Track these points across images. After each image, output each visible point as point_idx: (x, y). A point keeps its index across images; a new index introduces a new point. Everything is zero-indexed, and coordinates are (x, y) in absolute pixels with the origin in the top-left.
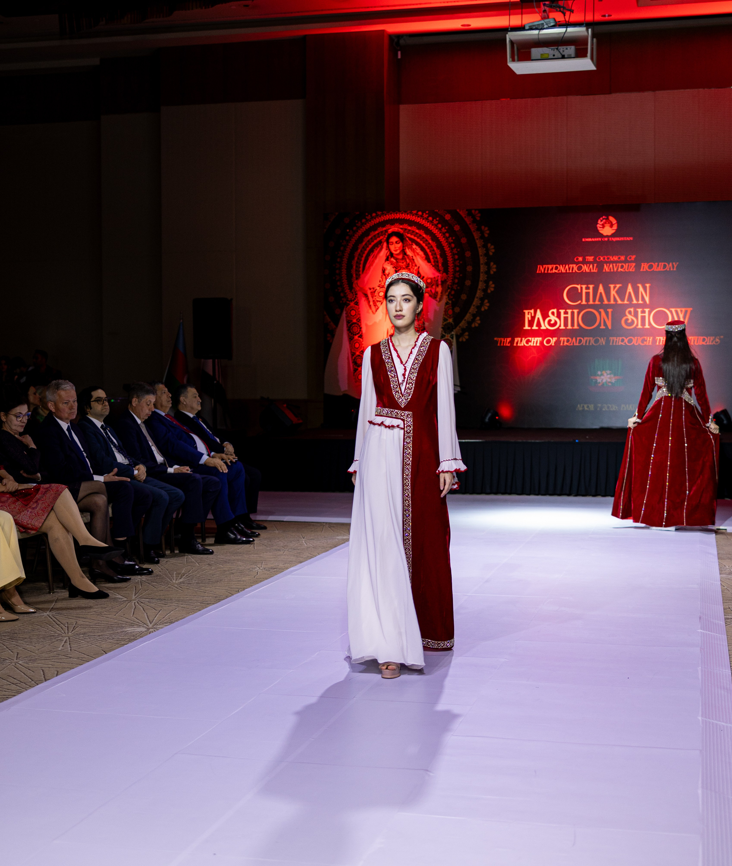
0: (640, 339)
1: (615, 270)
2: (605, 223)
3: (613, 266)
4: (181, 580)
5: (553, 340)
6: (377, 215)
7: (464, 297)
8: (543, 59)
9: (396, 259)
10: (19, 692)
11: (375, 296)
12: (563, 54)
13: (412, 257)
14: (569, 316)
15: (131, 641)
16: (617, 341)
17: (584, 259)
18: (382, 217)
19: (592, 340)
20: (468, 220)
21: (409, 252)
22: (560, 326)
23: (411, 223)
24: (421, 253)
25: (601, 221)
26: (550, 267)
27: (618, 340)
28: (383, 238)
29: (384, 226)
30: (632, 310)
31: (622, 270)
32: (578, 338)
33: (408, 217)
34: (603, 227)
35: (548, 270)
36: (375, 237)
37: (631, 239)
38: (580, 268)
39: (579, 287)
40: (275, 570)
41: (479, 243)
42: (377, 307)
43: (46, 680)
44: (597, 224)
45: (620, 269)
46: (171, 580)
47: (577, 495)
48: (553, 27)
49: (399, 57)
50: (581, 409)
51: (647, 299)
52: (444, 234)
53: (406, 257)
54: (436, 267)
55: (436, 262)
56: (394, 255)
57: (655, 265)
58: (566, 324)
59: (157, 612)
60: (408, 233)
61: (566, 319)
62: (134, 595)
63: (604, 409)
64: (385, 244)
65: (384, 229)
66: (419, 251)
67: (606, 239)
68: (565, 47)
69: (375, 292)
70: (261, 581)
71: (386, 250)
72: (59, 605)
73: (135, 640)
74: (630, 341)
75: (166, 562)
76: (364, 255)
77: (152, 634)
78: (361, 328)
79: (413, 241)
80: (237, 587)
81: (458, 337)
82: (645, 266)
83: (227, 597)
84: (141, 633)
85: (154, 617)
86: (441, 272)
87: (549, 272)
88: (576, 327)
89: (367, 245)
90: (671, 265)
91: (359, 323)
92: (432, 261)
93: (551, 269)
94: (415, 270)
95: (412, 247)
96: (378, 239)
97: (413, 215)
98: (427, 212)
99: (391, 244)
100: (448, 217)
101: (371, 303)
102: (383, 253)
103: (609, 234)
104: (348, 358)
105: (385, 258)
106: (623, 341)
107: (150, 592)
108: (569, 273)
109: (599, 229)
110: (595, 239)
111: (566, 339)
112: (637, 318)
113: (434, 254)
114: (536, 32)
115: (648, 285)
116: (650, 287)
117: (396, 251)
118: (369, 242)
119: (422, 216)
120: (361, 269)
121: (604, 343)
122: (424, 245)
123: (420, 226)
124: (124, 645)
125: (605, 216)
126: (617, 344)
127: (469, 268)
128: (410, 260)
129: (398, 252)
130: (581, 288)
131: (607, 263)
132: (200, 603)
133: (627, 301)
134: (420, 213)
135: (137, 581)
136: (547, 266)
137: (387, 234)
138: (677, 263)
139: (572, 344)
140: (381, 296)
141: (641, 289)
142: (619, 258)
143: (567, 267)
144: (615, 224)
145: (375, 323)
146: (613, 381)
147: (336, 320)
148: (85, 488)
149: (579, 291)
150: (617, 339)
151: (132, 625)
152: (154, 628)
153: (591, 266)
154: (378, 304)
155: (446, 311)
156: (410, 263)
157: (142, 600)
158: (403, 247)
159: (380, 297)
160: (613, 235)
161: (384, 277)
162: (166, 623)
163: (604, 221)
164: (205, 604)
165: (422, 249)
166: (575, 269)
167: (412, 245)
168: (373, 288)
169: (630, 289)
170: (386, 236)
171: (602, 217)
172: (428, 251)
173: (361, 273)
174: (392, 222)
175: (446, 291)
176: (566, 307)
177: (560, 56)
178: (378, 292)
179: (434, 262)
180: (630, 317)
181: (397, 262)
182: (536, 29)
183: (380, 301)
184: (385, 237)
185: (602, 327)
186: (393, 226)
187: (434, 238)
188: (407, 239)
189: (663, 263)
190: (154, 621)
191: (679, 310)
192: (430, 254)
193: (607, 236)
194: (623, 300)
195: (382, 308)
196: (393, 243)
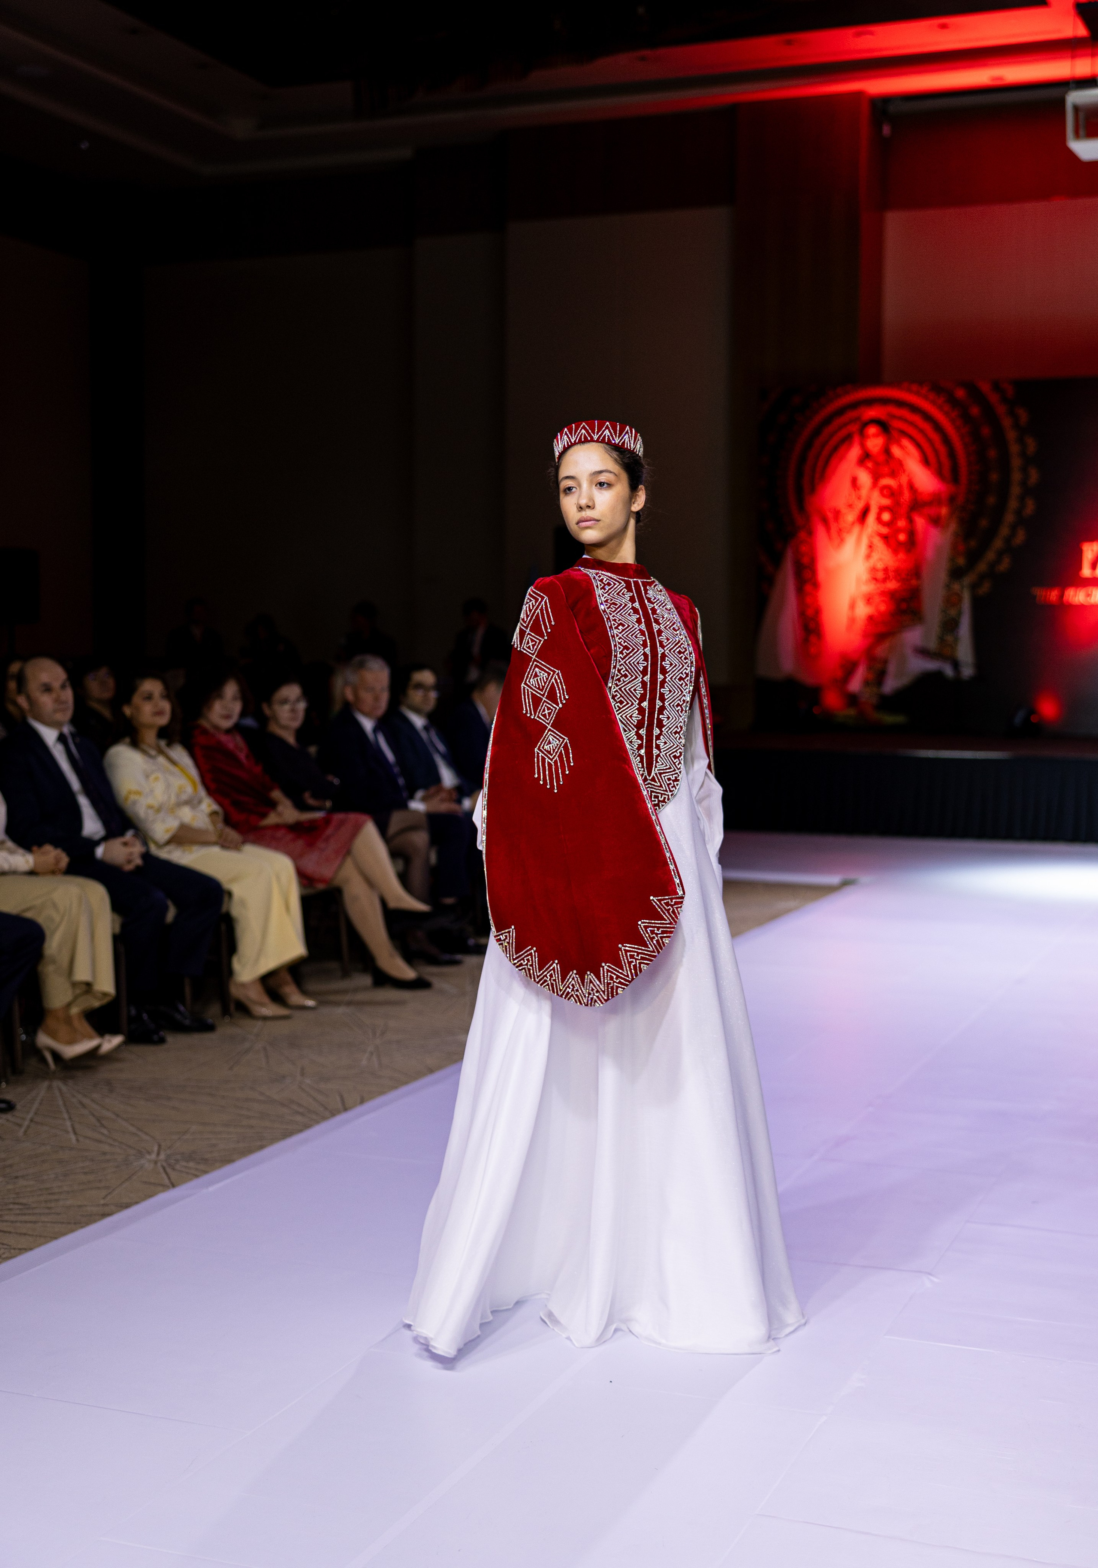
6: (844, 393)
7: (984, 523)
9: (875, 462)
10: (307, 1127)
11: (840, 521)
13: (901, 458)
18: (852, 395)
20: (994, 399)
23: (900, 404)
24: (915, 452)
28: (854, 428)
33: (896, 394)
36: (841, 428)
41: (1011, 435)
43: (346, 1109)
49: (886, 133)
52: (953, 421)
53: (891, 458)
54: (939, 473)
55: (939, 465)
56: (872, 456)
64: (857, 439)
69: (839, 514)
71: (859, 447)
72: (360, 997)
76: (824, 456)
78: (815, 573)
79: (904, 434)
81: (974, 587)
86: (947, 483)
89: (826, 442)
91: (813, 565)
94: (906, 480)
95: (901, 443)
97: (903, 391)
98: (926, 385)
100: (960, 393)
101: (833, 533)
102: (855, 452)
104: (794, 622)
105: (856, 460)
113: (936, 454)
117: (875, 449)
118: (831, 436)
119: (916, 392)
122: (920, 439)
123: (914, 409)
127: (994, 477)
128: (896, 463)
129: (878, 450)
134: (915, 387)
137: (860, 421)
140: (849, 522)
145: (839, 564)
147: (777, 560)
148: (397, 820)
155: (954, 547)
156: (897, 469)
158: (887, 442)
159: (847, 524)
161: (854, 491)
167: (901, 439)
168: (837, 509)
170: (859, 426)
172: (927, 448)
173: (817, 484)
174: (870, 402)
178: (842, 514)
181: (876, 467)
183: (846, 530)
184: (857, 427)
186: (870, 409)
187: (938, 427)
188: (894, 430)
192: (930, 453)
195: (850, 542)
196: (868, 437)
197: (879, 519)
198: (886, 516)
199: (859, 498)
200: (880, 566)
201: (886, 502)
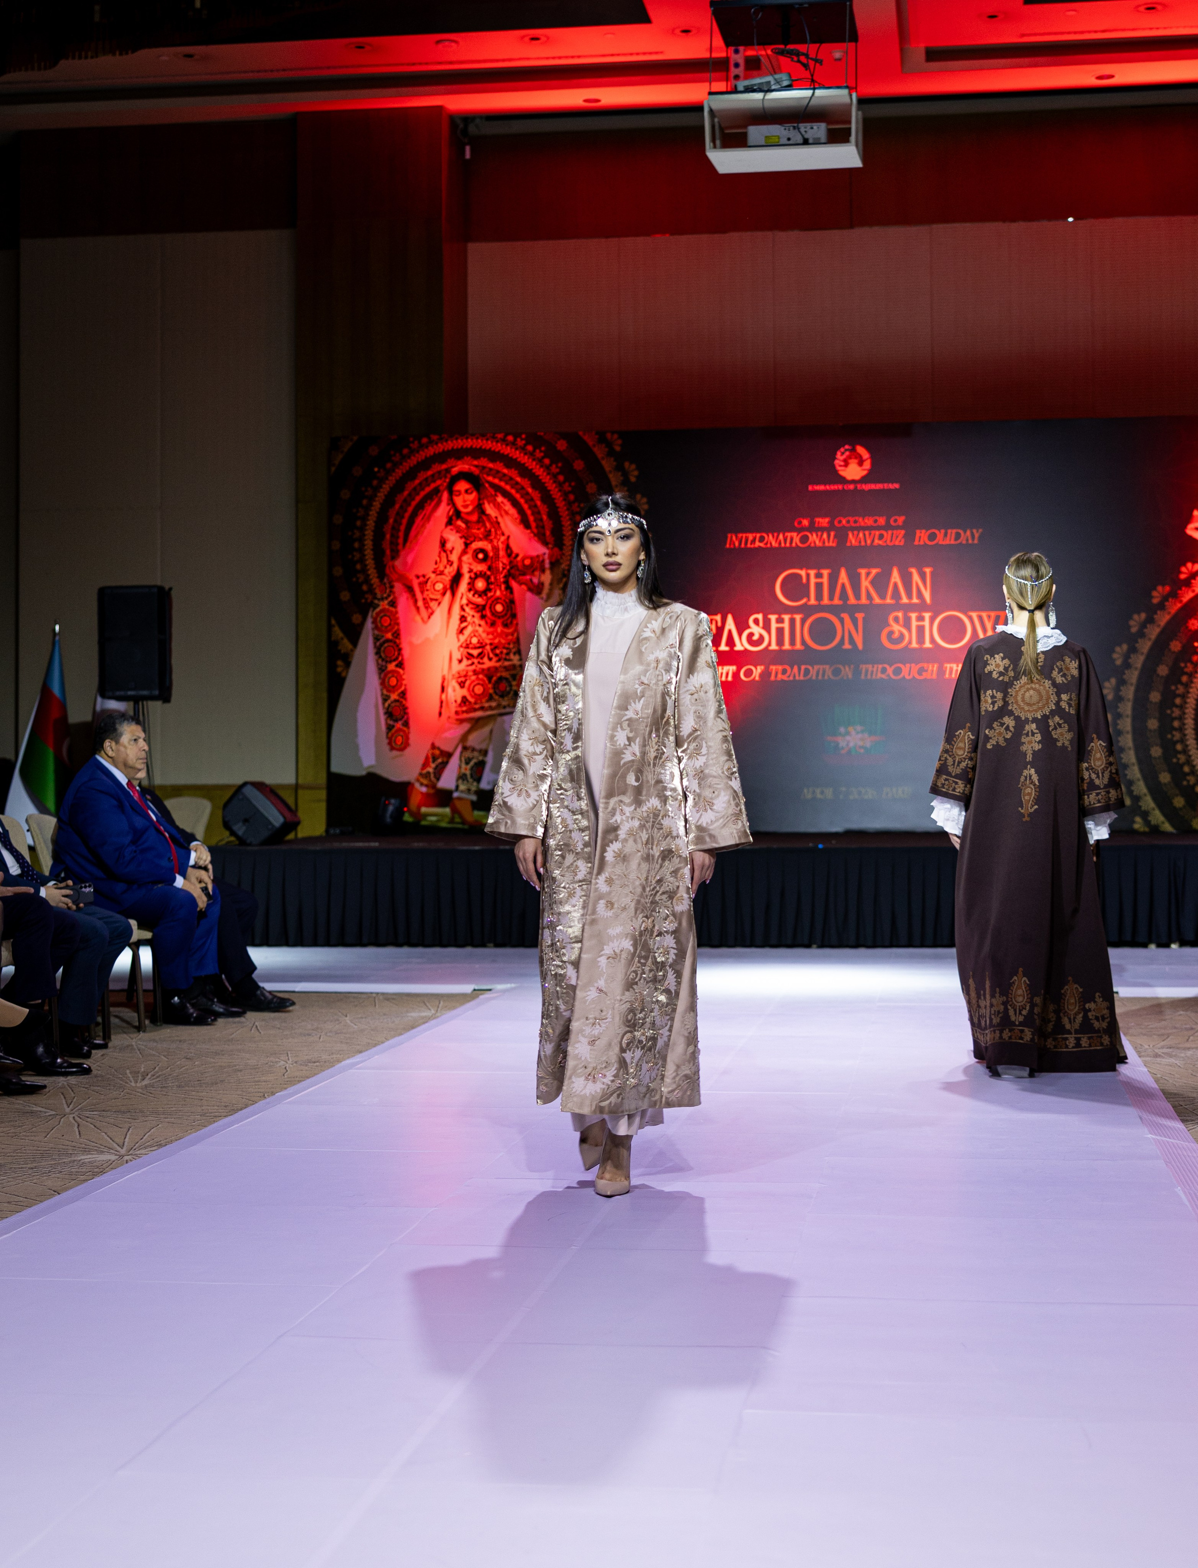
0: (915, 668)
1: (869, 542)
2: (849, 457)
3: (864, 535)
4: (146, 1082)
5: (757, 671)
6: (431, 442)
8: (769, 144)
9: (466, 522)
11: (427, 590)
12: (806, 136)
13: (496, 517)
14: (786, 625)
15: (95, 1175)
16: (875, 672)
17: (812, 523)
18: (440, 445)
19: (828, 670)
20: (599, 451)
21: (490, 510)
22: (769, 644)
23: (494, 456)
24: (513, 511)
25: (842, 454)
26: (751, 537)
27: (875, 669)
28: (442, 483)
29: (443, 461)
30: (900, 614)
31: (880, 542)
32: (803, 667)
33: (489, 445)
34: (846, 464)
35: (746, 543)
36: (427, 483)
37: (897, 486)
38: (804, 539)
39: (803, 573)
40: (318, 1064)
42: (430, 611)
44: (834, 459)
45: (876, 541)
46: (127, 1083)
47: (822, 946)
48: (789, 87)
49: (468, 156)
50: (809, 796)
51: (927, 596)
52: (555, 476)
53: (484, 518)
54: (540, 536)
55: (541, 527)
56: (463, 515)
57: (940, 534)
58: (780, 641)
59: (126, 1130)
60: (488, 475)
61: (780, 631)
62: (65, 1106)
63: (851, 797)
64: (445, 496)
65: (444, 466)
66: (508, 507)
67: (852, 487)
68: (809, 125)
69: (426, 582)
70: (299, 1081)
71: (448, 504)
73: (102, 1172)
74: (898, 671)
75: (103, 1055)
76: (407, 515)
77: (130, 1163)
78: (400, 650)
79: (498, 489)
80: (261, 1090)
82: (922, 535)
83: (246, 1106)
84: (110, 1162)
85: (123, 1138)
86: (550, 546)
87: (749, 545)
88: (798, 646)
89: (411, 497)
90: (968, 533)
91: (397, 641)
92: (533, 525)
93: (753, 540)
94: (502, 543)
95: (496, 500)
96: (433, 486)
97: (497, 442)
98: (524, 436)
99: (457, 493)
100: (562, 445)
101: (420, 603)
102: (442, 511)
103: (857, 477)
104: (376, 706)
105: (445, 520)
106: (884, 671)
107: (94, 1101)
108: (785, 548)
109: (839, 468)
110: (832, 487)
111: (780, 668)
112: (910, 630)
113: (537, 513)
114: (759, 96)
115: (928, 570)
116: (932, 573)
117: (466, 506)
118: (416, 491)
119: (513, 444)
120: (401, 541)
121: (850, 676)
122: (518, 496)
123: (510, 462)
124: (86, 1180)
125: (849, 444)
126: (874, 677)
128: (491, 523)
129: (470, 508)
130: (808, 575)
131: (853, 529)
132: (201, 1115)
133: (892, 598)
134: (510, 438)
135: (60, 1084)
136: (744, 535)
137: (449, 476)
138: (980, 530)
139: (791, 678)
140: (438, 591)
141: (916, 577)
142: (876, 521)
143: (781, 537)
144: (867, 459)
145: (427, 640)
146: (868, 744)
149: (804, 580)
150: (873, 667)
151: (86, 1151)
152: (131, 1154)
153: (825, 536)
154: (433, 604)
156: (493, 530)
157: (87, 1114)
158: (479, 499)
159: (436, 593)
160: (864, 480)
161: (444, 555)
162: (151, 1146)
163: (847, 453)
164: (209, 1118)
165: (515, 504)
166: (796, 540)
167: (496, 495)
168: (424, 576)
169: (896, 577)
170: (447, 480)
171: (843, 446)
172: (526, 507)
173: (400, 547)
174: (459, 454)
175: (558, 583)
176: (781, 609)
177: (800, 140)
178: (432, 582)
179: (537, 527)
180: (896, 628)
181: (468, 527)
182: (760, 90)
183: (436, 600)
184: (445, 481)
185: (847, 646)
186: (459, 462)
187: (537, 483)
188: (487, 485)
189: (954, 531)
190: (126, 1144)
191: (984, 615)
192: (529, 512)
193: (853, 481)
194: (883, 596)
195: (440, 613)
196: (459, 493)
197: (471, 587)
198: (480, 584)
199: (451, 563)
200: (475, 640)
201: (480, 568)
